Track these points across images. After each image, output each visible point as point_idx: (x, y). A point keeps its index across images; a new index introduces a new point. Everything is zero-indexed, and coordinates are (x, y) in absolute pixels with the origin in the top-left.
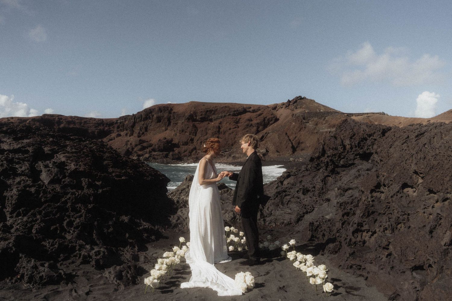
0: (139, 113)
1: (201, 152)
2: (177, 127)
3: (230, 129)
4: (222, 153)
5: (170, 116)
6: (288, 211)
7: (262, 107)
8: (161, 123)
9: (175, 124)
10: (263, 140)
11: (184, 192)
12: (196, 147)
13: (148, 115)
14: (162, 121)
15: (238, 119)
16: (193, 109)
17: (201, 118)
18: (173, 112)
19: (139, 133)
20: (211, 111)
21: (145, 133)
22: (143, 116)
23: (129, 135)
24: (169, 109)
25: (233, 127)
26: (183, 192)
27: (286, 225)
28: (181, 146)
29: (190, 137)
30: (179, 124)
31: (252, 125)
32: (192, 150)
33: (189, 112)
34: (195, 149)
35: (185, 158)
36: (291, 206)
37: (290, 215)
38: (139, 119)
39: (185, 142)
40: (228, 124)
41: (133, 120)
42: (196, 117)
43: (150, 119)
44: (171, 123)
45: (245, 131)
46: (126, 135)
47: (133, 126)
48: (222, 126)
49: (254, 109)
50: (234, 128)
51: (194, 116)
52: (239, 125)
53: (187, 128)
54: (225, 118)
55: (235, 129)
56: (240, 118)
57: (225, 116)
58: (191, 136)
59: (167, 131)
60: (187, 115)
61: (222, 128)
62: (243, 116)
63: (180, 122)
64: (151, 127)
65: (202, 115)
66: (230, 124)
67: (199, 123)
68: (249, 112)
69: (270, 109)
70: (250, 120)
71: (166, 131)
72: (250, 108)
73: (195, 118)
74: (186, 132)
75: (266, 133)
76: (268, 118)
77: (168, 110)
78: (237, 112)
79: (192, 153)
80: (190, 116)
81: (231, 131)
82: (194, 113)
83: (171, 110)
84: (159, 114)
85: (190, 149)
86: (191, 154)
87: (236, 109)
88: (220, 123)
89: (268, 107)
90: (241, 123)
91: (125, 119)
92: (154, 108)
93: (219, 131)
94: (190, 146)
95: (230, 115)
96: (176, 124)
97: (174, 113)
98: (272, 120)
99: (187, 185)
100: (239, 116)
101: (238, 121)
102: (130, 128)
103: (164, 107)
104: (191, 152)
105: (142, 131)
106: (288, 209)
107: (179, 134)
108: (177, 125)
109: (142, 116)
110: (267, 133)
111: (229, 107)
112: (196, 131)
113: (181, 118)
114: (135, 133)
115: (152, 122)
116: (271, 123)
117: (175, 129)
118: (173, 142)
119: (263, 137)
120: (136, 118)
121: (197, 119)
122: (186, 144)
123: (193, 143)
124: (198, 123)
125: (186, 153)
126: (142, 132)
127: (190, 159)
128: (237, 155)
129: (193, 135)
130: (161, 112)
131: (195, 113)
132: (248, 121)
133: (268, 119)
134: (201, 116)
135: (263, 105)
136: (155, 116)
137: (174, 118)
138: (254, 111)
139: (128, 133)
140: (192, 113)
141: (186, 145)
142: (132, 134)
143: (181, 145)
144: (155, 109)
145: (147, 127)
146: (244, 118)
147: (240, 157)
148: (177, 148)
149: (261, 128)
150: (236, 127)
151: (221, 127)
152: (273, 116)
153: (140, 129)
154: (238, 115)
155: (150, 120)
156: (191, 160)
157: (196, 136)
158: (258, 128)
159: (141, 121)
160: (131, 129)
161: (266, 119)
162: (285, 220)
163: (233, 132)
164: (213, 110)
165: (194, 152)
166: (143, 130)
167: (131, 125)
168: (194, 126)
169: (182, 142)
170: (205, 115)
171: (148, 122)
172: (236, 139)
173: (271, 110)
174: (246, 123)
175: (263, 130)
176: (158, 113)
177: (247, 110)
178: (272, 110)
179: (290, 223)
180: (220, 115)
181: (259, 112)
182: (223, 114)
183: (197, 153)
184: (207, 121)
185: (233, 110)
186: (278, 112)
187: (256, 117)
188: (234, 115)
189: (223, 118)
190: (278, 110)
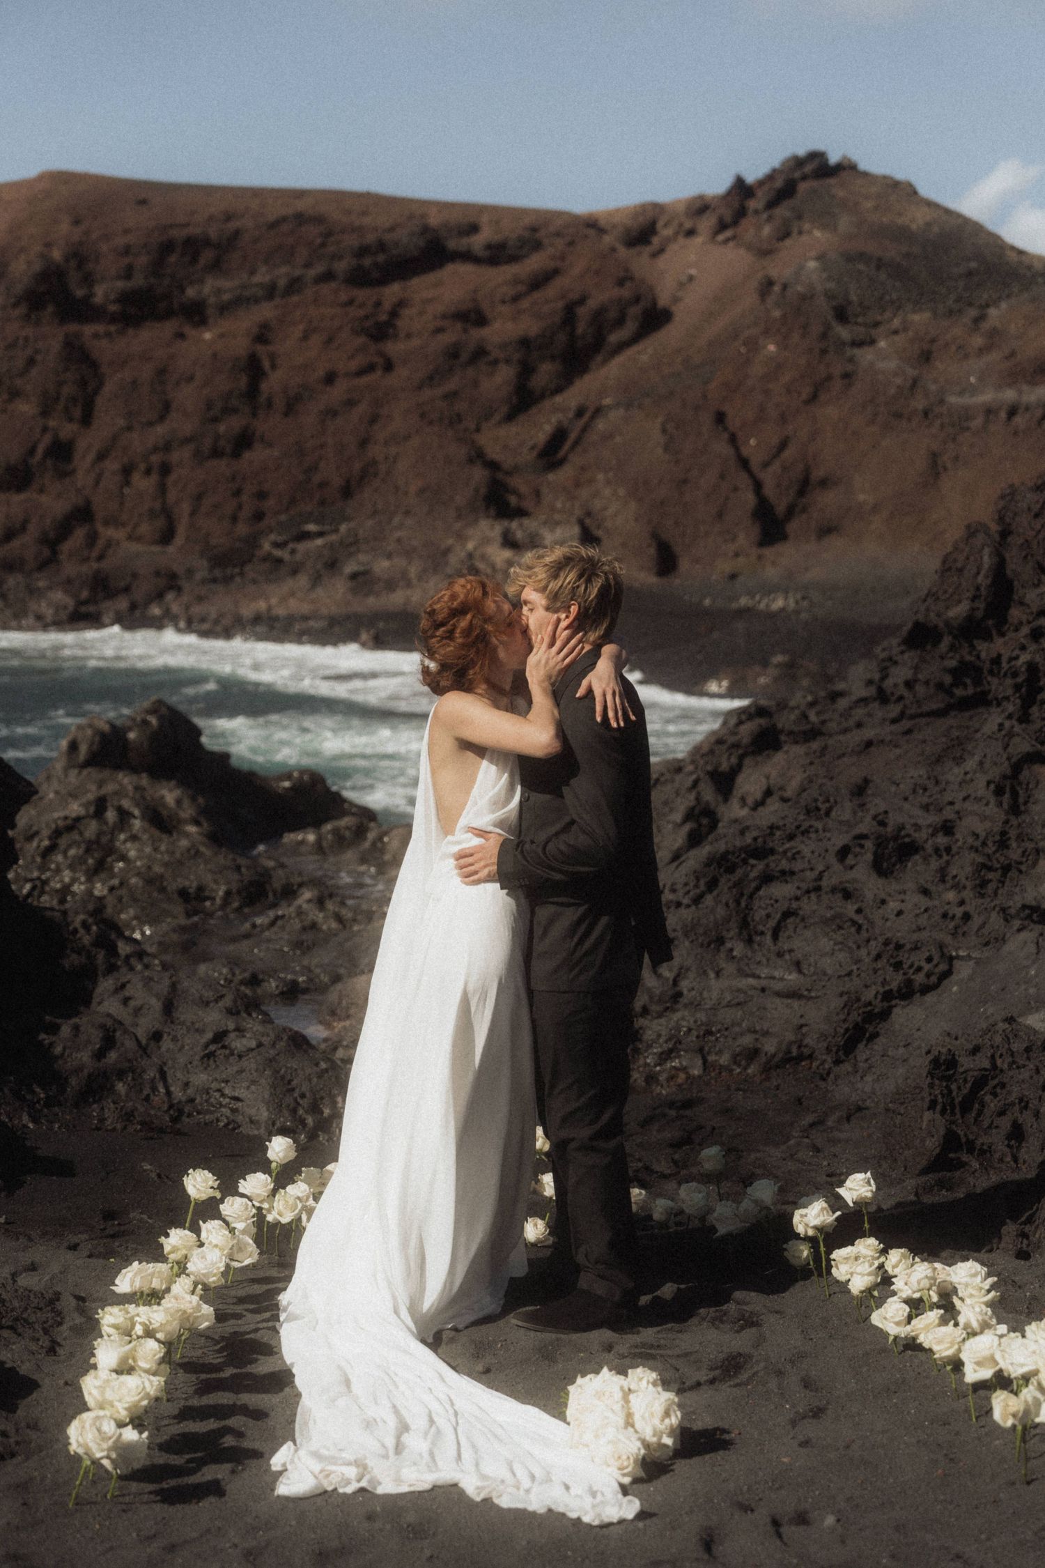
1: (130, 538)
3: (330, 379)
4: (277, 545)
6: (782, 979)
7: (552, 229)
10: (562, 462)
11: (69, 847)
12: (88, 503)
15: (387, 306)
16: (64, 227)
17: (126, 298)
20: (194, 246)
25: (354, 365)
26: (63, 842)
27: (770, 1068)
29: (45, 430)
31: (480, 353)
32: (64, 528)
33: (37, 248)
34: (83, 514)
35: (13, 582)
36: (796, 943)
37: (796, 1004)
39: (10, 471)
40: (316, 340)
42: (91, 286)
45: (439, 391)
48: (273, 357)
49: (498, 238)
50: (361, 373)
51: (74, 277)
52: (393, 348)
53: (27, 368)
54: (295, 299)
55: (365, 380)
56: (401, 303)
57: (294, 285)
58: (52, 423)
60: (21, 270)
61: (274, 366)
62: (421, 285)
65: (128, 273)
66: (330, 340)
67: (112, 328)
68: (467, 256)
69: (607, 239)
70: (473, 316)
72: (474, 228)
73: (80, 293)
74: (14, 394)
75: (580, 413)
76: (592, 304)
78: (381, 258)
79: (66, 547)
80: (42, 276)
81: (337, 392)
82: (75, 255)
85: (48, 521)
86: (55, 553)
87: (370, 238)
88: (263, 335)
89: (592, 225)
90: (409, 336)
93: (252, 392)
94: (44, 499)
95: (328, 276)
98: (620, 322)
99: (90, 797)
100: (393, 291)
101: (390, 324)
104: (53, 541)
106: (779, 962)
110: (588, 414)
111: (319, 220)
112: (93, 384)
116: (614, 338)
119: (559, 436)
121: (97, 299)
122: (18, 478)
123: (65, 474)
124: (100, 328)
125: (16, 543)
127: (50, 588)
128: (382, 566)
129: (71, 420)
131: (79, 256)
132: (459, 326)
133: (599, 313)
134: (120, 283)
135: (559, 214)
138: (497, 254)
140: (57, 255)
141: (19, 489)
146: (430, 301)
147: (404, 575)
149: (546, 372)
150: (371, 368)
151: (266, 364)
152: (626, 292)
154: (383, 281)
156: (59, 596)
157: (87, 420)
158: (526, 370)
161: (583, 312)
162: (766, 1033)
163: (350, 403)
164: (207, 242)
165: (80, 534)
168: (77, 354)
170: (155, 273)
172: (375, 451)
173: (613, 250)
174: (448, 338)
175: (559, 390)
177: (452, 244)
178: (623, 252)
179: (795, 1052)
180: (257, 279)
181: (535, 263)
182: (284, 270)
183: (101, 543)
184: (168, 314)
185: (352, 241)
186: (661, 262)
187: (516, 299)
188: (359, 278)
189: (277, 301)
190: (662, 251)
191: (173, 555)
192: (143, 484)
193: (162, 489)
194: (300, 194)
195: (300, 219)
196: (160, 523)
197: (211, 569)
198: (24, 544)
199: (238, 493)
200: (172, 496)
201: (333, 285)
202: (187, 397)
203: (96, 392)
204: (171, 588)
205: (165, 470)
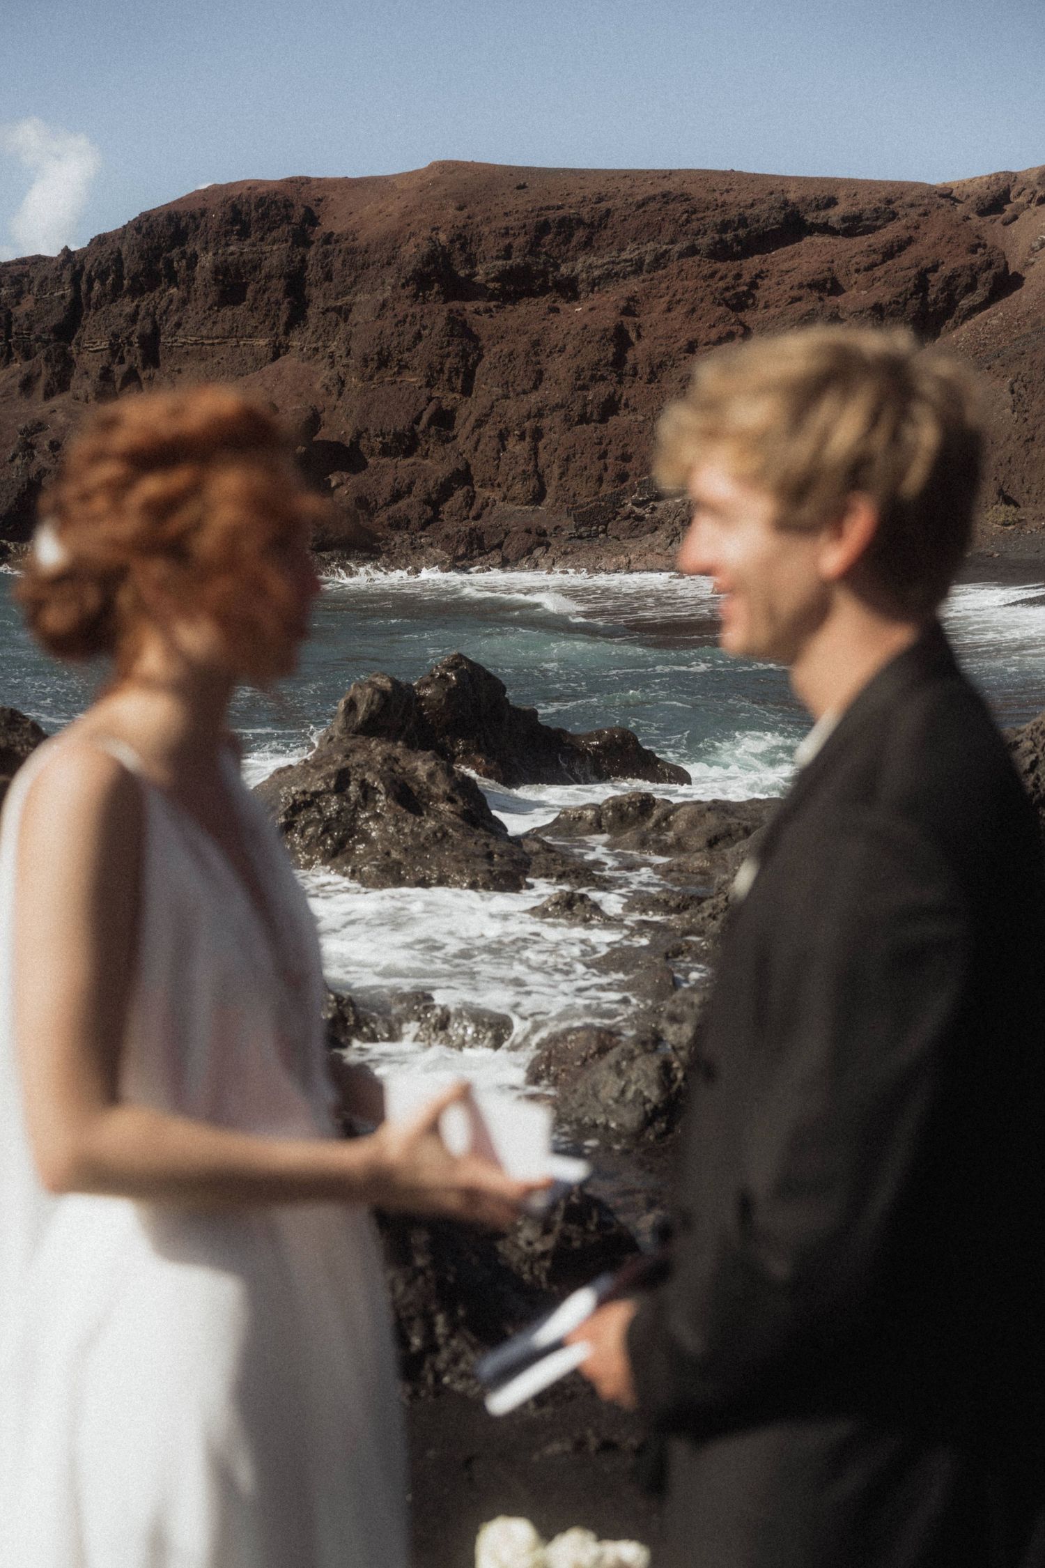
0: (100, 240)
1: (504, 499)
2: (350, 336)
3: (692, 347)
4: (639, 504)
5: (303, 260)
7: (908, 199)
8: (241, 310)
9: (332, 316)
12: (468, 466)
13: (157, 258)
14: (249, 295)
15: (746, 278)
16: (451, 211)
17: (504, 276)
18: (318, 233)
19: (106, 375)
20: (567, 226)
21: (143, 375)
22: (131, 265)
23: (41, 384)
24: (298, 212)
25: (714, 334)
28: (371, 461)
29: (430, 399)
30: (355, 317)
32: (445, 490)
33: (426, 233)
34: (463, 476)
35: (397, 539)
38: (103, 283)
39: (398, 437)
40: (680, 311)
41: (68, 292)
42: (473, 266)
43: (172, 278)
44: (311, 312)
46: (27, 385)
47: (67, 330)
48: (638, 328)
49: (855, 209)
50: (720, 341)
51: (458, 258)
52: (751, 317)
53: (415, 344)
54: (661, 273)
56: (761, 275)
57: (660, 260)
58: (436, 394)
59: (288, 363)
60: (411, 252)
61: (639, 336)
62: (780, 257)
63: (364, 302)
64: (180, 332)
65: (507, 253)
66: (692, 311)
67: (493, 304)
68: (826, 229)
69: (960, 208)
70: (829, 285)
71: (276, 356)
72: (832, 202)
73: (462, 273)
74: (403, 367)
76: (945, 270)
77: (288, 218)
78: (741, 232)
79: (446, 507)
80: (431, 258)
82: (459, 237)
83: (311, 219)
84: (232, 248)
85: (431, 483)
86: (437, 512)
87: (733, 214)
88: (629, 308)
89: (947, 195)
90: (766, 307)
91: (16, 281)
92: (196, 207)
93: (619, 361)
94: (430, 462)
95: (692, 251)
96: (344, 313)
97: (328, 238)
98: (971, 288)
100: (754, 263)
101: (749, 294)
102: (47, 342)
103: (261, 201)
104: (435, 502)
105: (122, 361)
107: (362, 379)
108: (346, 320)
109: (119, 260)
111: (685, 197)
112: (474, 356)
113: (372, 272)
114: (77, 373)
115: (185, 302)
116: (965, 303)
117: (333, 346)
118: (323, 434)
120: (84, 278)
121: (479, 279)
122: (405, 444)
123: (447, 440)
124: (481, 305)
125: (402, 504)
126: (125, 367)
127: (431, 545)
129: (453, 390)
130: (244, 234)
131: (463, 239)
132: (816, 294)
133: (950, 280)
134: (500, 263)
135: (915, 185)
136: (206, 261)
137: (328, 277)
138: (854, 226)
139: (39, 375)
140: (443, 237)
141: (408, 453)
142: (60, 384)
143: (372, 455)
144: (203, 213)
145: (156, 332)
146: (788, 272)
148: (345, 475)
150: (729, 337)
151: (633, 335)
152: (978, 259)
153: (115, 351)
154: (747, 252)
155: (173, 291)
157: (467, 391)
159: (116, 293)
160: (51, 346)
161: (935, 280)
164: (580, 222)
165: (460, 494)
166: (134, 356)
167: (55, 318)
168: (460, 329)
169: (383, 435)
170: (531, 252)
171: (164, 303)
173: (967, 218)
174: (803, 307)
176: (227, 245)
177: (810, 218)
178: (976, 220)
180: (625, 255)
181: (889, 233)
182: (651, 246)
183: (478, 502)
184: (544, 290)
185: (717, 217)
186: (1014, 228)
187: (869, 268)
188: (721, 252)
189: (644, 276)
190: (1015, 218)
191: (543, 516)
192: (517, 448)
193: (535, 450)
194: (668, 175)
195: (666, 197)
196: (533, 483)
197: (577, 528)
198: (410, 506)
199: (603, 456)
200: (543, 457)
201: (697, 258)
202: (558, 367)
203: (476, 364)
204: (540, 544)
205: (538, 434)
